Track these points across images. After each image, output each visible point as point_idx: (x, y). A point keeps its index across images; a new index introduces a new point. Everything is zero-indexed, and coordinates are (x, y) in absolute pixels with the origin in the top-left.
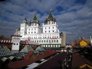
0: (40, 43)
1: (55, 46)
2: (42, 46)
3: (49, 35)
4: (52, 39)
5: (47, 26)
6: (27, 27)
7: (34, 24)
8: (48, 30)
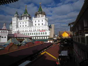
0: (30, 36)
1: (44, 38)
2: (32, 38)
3: (39, 27)
4: (41, 31)
5: (37, 19)
6: (19, 21)
7: (25, 18)
8: (37, 23)
